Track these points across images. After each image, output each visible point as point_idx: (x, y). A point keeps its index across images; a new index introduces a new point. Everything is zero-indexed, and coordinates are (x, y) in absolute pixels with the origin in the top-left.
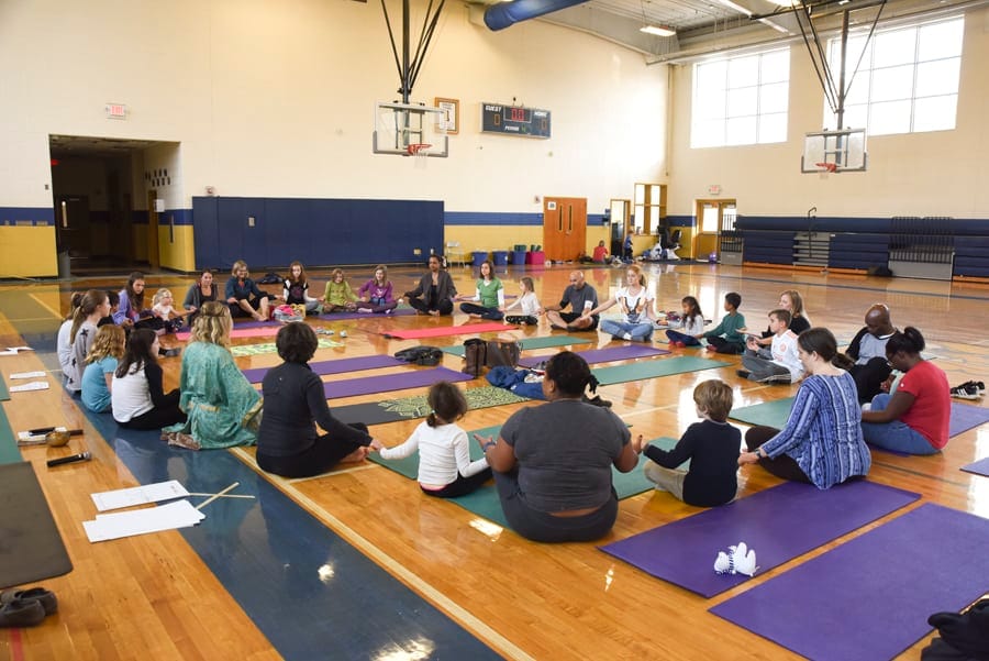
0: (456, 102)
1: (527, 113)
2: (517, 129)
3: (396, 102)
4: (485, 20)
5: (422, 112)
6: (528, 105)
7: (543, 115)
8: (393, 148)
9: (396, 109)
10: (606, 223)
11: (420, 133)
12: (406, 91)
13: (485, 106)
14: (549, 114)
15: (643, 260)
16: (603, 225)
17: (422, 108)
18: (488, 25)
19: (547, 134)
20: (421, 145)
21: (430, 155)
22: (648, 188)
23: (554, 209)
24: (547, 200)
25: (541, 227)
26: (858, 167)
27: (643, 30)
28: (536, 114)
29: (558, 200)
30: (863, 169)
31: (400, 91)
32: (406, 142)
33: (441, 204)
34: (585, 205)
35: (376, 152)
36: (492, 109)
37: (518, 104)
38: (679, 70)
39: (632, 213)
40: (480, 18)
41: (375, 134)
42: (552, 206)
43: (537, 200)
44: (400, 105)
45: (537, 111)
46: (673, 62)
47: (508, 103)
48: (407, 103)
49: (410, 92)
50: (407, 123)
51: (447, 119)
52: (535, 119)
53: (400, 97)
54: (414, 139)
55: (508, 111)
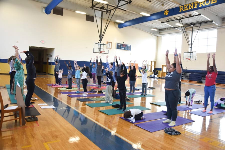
0: (111, 43)
1: (126, 45)
2: (124, 49)
3: (98, 43)
4: (118, 26)
5: (103, 45)
6: (126, 44)
7: (130, 46)
8: (97, 52)
11: (103, 49)
12: (100, 40)
13: (117, 44)
14: (131, 46)
15: (150, 77)
17: (104, 44)
18: (118, 27)
19: (130, 50)
20: (103, 51)
21: (105, 54)
22: (152, 62)
25: (128, 69)
26: (194, 59)
27: (151, 29)
28: (128, 46)
30: (195, 60)
31: (99, 40)
32: (100, 51)
34: (138, 65)
35: (94, 52)
36: (119, 44)
37: (124, 43)
38: (159, 38)
40: (117, 26)
41: (94, 49)
43: (127, 63)
44: (99, 43)
46: (158, 36)
47: (122, 43)
48: (101, 43)
49: (101, 41)
50: (100, 47)
51: (109, 46)
52: (128, 47)
53: (99, 42)
54: (102, 50)
55: (122, 45)
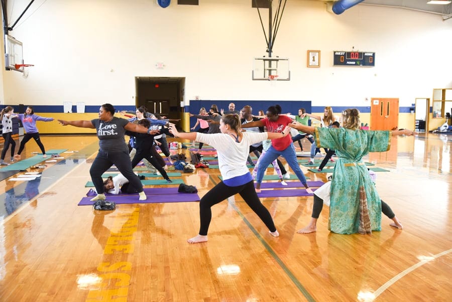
0: (319, 52)
1: (360, 54)
2: (354, 63)
3: (264, 56)
4: (333, 9)
5: (277, 60)
6: (361, 50)
7: (371, 55)
8: (263, 78)
9: (265, 60)
10: (412, 112)
11: (277, 70)
12: (270, 50)
13: (335, 52)
14: (374, 54)
15: (437, 132)
16: (410, 112)
17: (277, 58)
18: (334, 12)
19: (373, 64)
20: (276, 76)
22: (443, 91)
23: (378, 104)
24: (373, 99)
25: (369, 114)
28: (366, 54)
29: (380, 100)
31: (267, 51)
32: (269, 74)
33: (310, 102)
34: (398, 102)
35: (253, 79)
36: (339, 54)
37: (355, 50)
39: (431, 105)
40: (331, 9)
41: (253, 72)
42: (376, 102)
43: (367, 99)
44: (267, 58)
45: (366, 53)
47: (349, 50)
48: (271, 56)
50: (270, 66)
51: (314, 60)
52: (365, 57)
53: (267, 54)
54: (273, 73)
55: (349, 54)
